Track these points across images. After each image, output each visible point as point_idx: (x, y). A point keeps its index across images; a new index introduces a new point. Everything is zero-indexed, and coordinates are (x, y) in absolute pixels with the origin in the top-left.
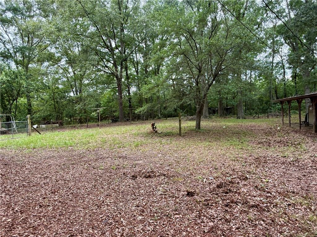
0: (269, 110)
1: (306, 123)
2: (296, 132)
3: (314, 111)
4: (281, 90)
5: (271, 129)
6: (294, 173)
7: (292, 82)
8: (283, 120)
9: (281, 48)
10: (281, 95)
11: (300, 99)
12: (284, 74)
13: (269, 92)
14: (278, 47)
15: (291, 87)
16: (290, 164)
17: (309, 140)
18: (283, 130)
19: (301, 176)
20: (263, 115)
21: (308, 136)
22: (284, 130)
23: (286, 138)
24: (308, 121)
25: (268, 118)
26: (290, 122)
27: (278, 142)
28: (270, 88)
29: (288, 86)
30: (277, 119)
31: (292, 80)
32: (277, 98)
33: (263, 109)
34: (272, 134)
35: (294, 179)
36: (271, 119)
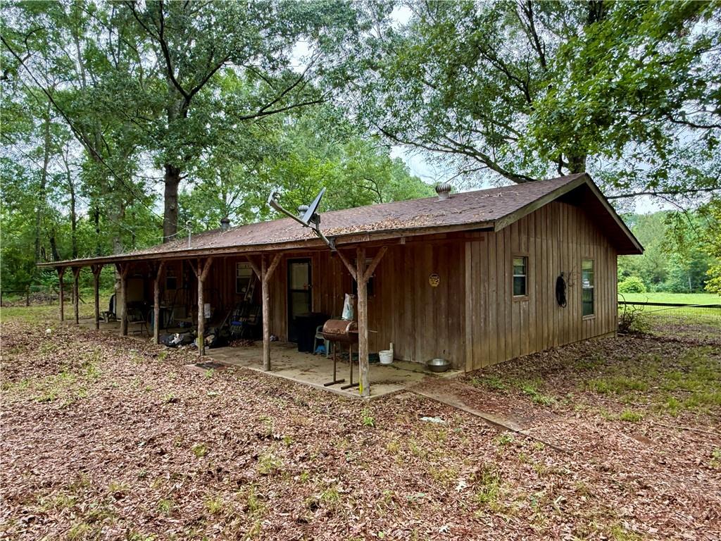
0: (33, 286)
1: (111, 316)
2: (87, 337)
3: (122, 290)
4: (65, 240)
5: (30, 334)
6: (60, 435)
7: (91, 224)
8: (62, 311)
9: (68, 146)
10: (65, 252)
11: (98, 264)
12: (73, 204)
13: (34, 241)
14: (61, 140)
15: (87, 235)
16: (57, 415)
17: (108, 353)
18: (58, 335)
19: (75, 440)
20: (16, 297)
21: (110, 344)
22: (61, 335)
23: (61, 352)
24: (114, 312)
25: (28, 305)
26: (77, 315)
27: (39, 366)
28: (36, 232)
29: (80, 233)
30: (50, 307)
31: (91, 221)
32: (57, 258)
33: (17, 283)
34: (28, 347)
35: (57, 451)
36: (35, 307)
